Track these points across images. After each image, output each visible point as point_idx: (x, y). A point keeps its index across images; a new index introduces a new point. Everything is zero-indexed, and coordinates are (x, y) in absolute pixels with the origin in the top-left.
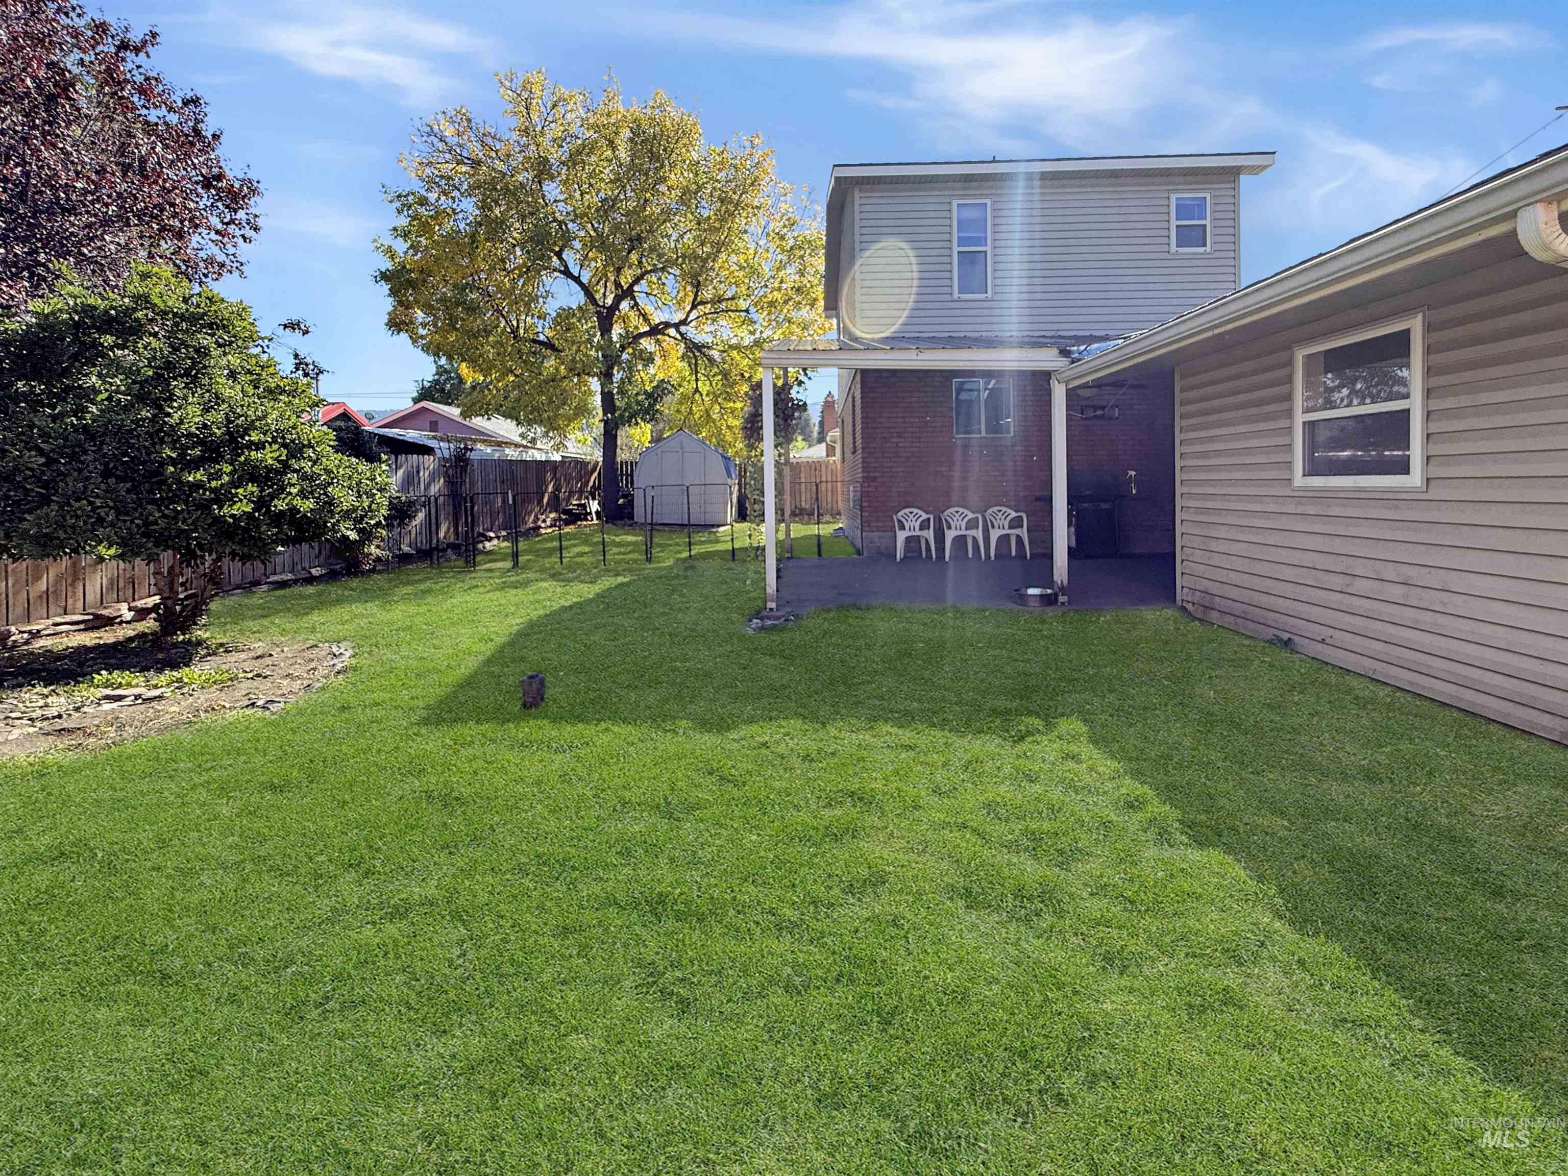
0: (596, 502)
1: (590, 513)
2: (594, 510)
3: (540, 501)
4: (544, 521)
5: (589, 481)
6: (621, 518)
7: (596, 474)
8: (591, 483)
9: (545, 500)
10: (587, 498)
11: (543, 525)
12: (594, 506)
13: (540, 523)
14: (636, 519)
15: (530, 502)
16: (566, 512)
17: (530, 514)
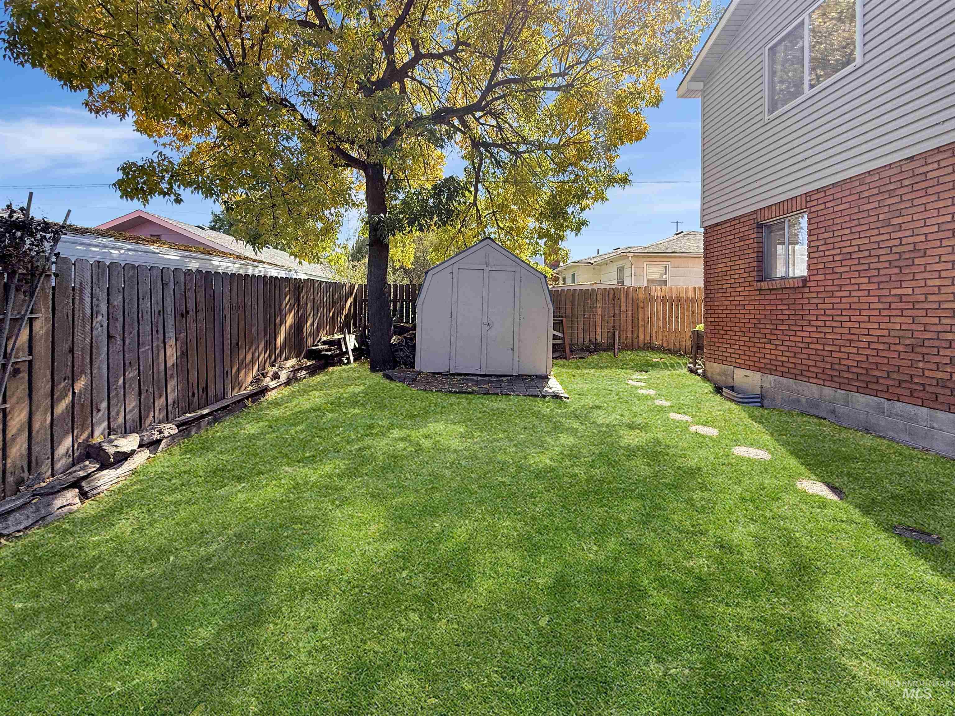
0: (353, 337)
1: (347, 352)
2: (351, 347)
3: (270, 344)
4: (276, 376)
5: (343, 309)
6: (395, 365)
7: (351, 300)
8: (346, 311)
9: (280, 339)
10: (342, 331)
11: (273, 384)
12: (351, 342)
13: (268, 382)
14: (417, 368)
15: (251, 343)
16: (312, 354)
17: (248, 366)
